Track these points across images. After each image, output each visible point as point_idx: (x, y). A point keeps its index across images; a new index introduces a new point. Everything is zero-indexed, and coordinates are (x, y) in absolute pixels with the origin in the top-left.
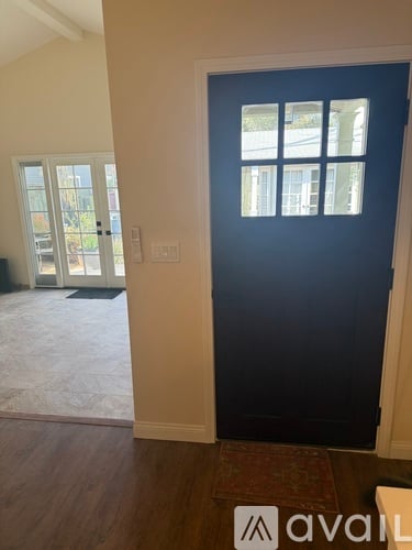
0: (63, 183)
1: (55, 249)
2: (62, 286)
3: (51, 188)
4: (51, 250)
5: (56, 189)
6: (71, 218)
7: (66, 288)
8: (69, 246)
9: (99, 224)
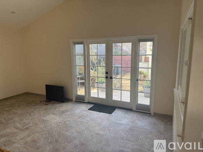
0: (91, 52)
1: (85, 81)
2: (87, 102)
3: (86, 55)
4: (83, 81)
5: (89, 55)
6: (94, 68)
7: (89, 103)
8: (92, 79)
9: (107, 73)
